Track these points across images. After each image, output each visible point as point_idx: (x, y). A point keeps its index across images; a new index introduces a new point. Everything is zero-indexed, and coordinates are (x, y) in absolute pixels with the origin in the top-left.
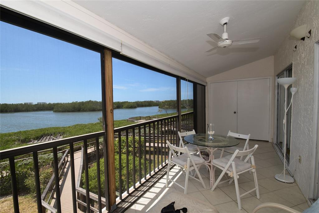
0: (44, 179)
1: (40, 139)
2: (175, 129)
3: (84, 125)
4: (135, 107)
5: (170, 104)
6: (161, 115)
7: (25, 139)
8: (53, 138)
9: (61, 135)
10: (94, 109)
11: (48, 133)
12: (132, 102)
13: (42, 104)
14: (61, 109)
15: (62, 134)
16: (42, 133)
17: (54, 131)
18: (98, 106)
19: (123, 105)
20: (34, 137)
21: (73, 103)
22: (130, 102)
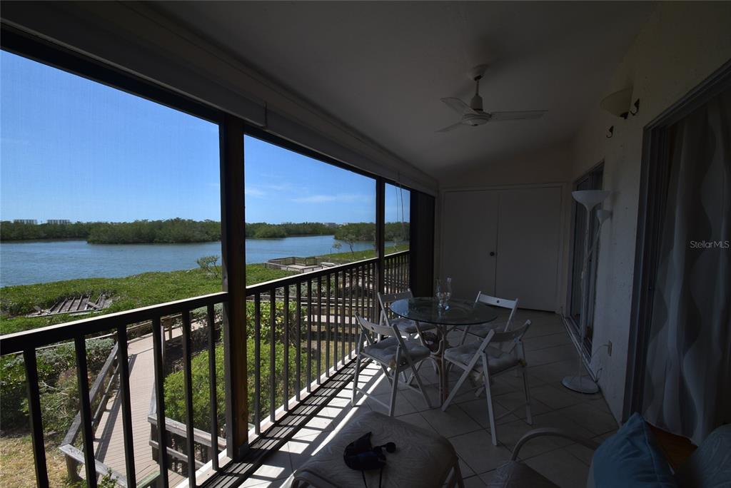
0: (70, 396)
1: (57, 306)
2: (371, 286)
3: (164, 274)
4: (283, 237)
5: (359, 231)
6: (339, 254)
7: (21, 305)
8: (90, 303)
9: (107, 298)
10: (187, 238)
11: (76, 293)
12: (276, 224)
13: (59, 223)
14: (106, 238)
15: (112, 296)
16: (61, 292)
17: (90, 287)
18: (197, 232)
19: (256, 230)
20: (43, 301)
21: (136, 223)
22: (270, 226)
